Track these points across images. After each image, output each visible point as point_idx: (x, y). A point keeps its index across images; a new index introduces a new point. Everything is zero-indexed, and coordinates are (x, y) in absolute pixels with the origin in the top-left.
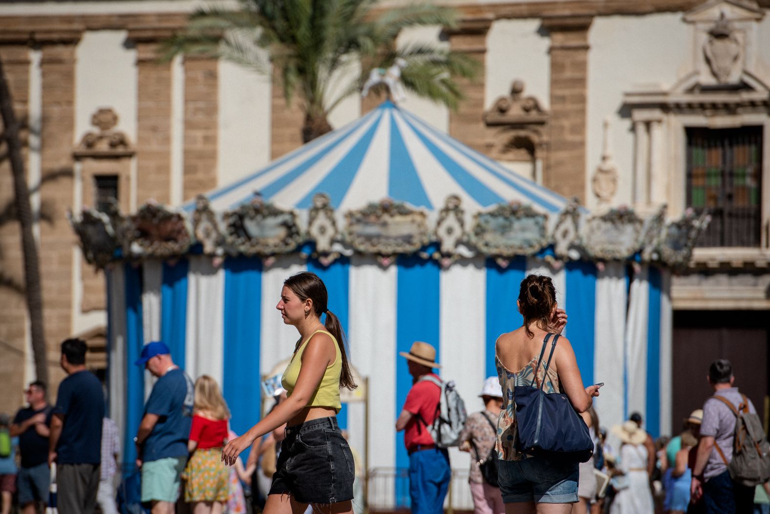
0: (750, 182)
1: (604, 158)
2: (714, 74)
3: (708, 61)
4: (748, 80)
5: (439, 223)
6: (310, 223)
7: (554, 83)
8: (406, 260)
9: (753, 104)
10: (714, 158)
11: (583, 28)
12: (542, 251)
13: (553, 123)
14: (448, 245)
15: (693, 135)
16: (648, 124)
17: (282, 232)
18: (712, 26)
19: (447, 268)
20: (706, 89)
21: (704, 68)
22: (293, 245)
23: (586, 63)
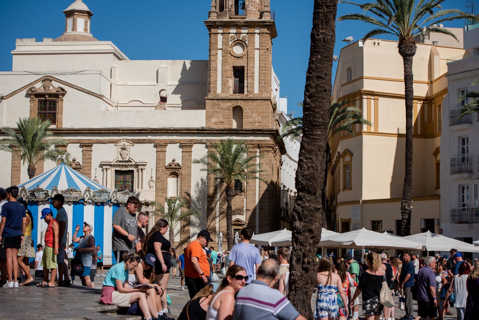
0: (130, 184)
1: (95, 177)
2: (122, 158)
3: (121, 155)
4: (130, 159)
5: (84, 194)
7: (83, 159)
8: (75, 203)
9: (131, 165)
10: (121, 178)
11: (91, 146)
12: (108, 201)
13: (83, 168)
14: (86, 200)
15: (116, 171)
16: (106, 169)
17: (44, 196)
18: (122, 147)
19: (86, 205)
20: (120, 162)
22: (47, 199)
23: (91, 154)
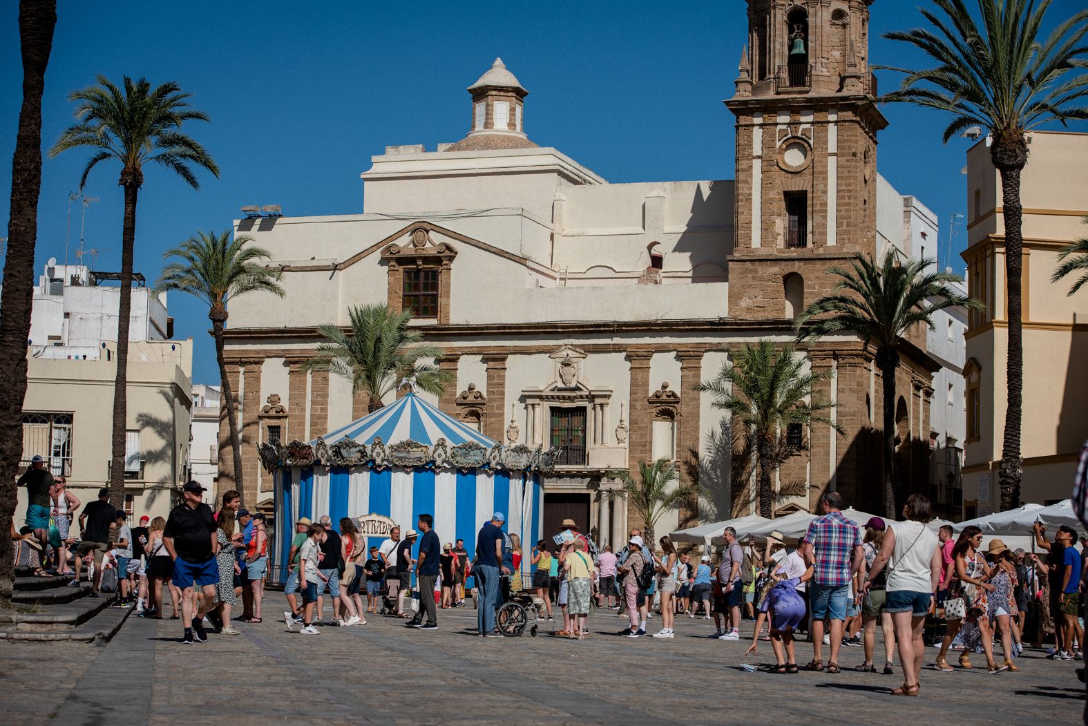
0: (580, 433)
1: (512, 422)
2: (564, 383)
3: (561, 376)
4: (579, 385)
5: (434, 452)
6: (372, 451)
7: (489, 385)
8: (418, 469)
9: (581, 397)
10: (563, 422)
11: (504, 359)
12: (484, 465)
13: (488, 404)
14: (439, 462)
15: (552, 409)
16: (533, 405)
17: (359, 455)
18: (563, 360)
19: (439, 474)
20: (560, 390)
21: (559, 379)
22: (364, 461)
23: (504, 376)
